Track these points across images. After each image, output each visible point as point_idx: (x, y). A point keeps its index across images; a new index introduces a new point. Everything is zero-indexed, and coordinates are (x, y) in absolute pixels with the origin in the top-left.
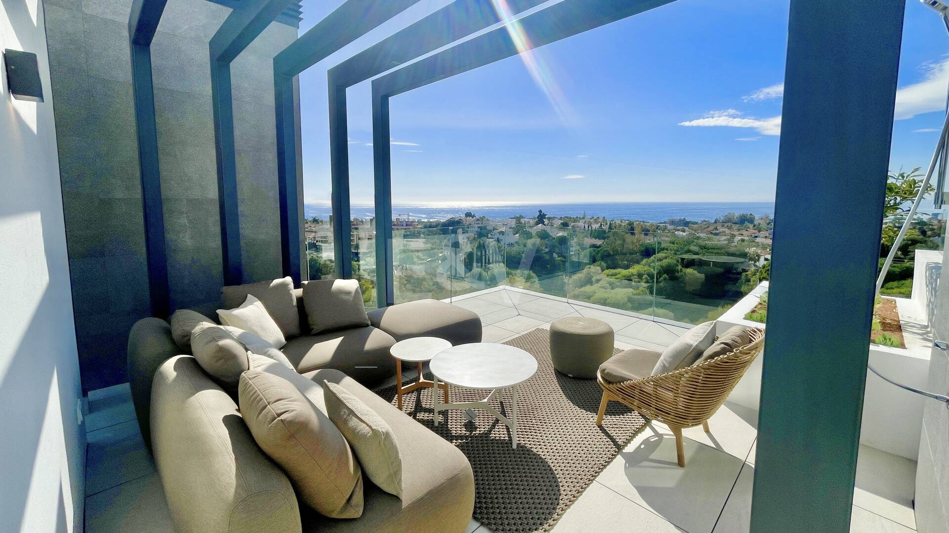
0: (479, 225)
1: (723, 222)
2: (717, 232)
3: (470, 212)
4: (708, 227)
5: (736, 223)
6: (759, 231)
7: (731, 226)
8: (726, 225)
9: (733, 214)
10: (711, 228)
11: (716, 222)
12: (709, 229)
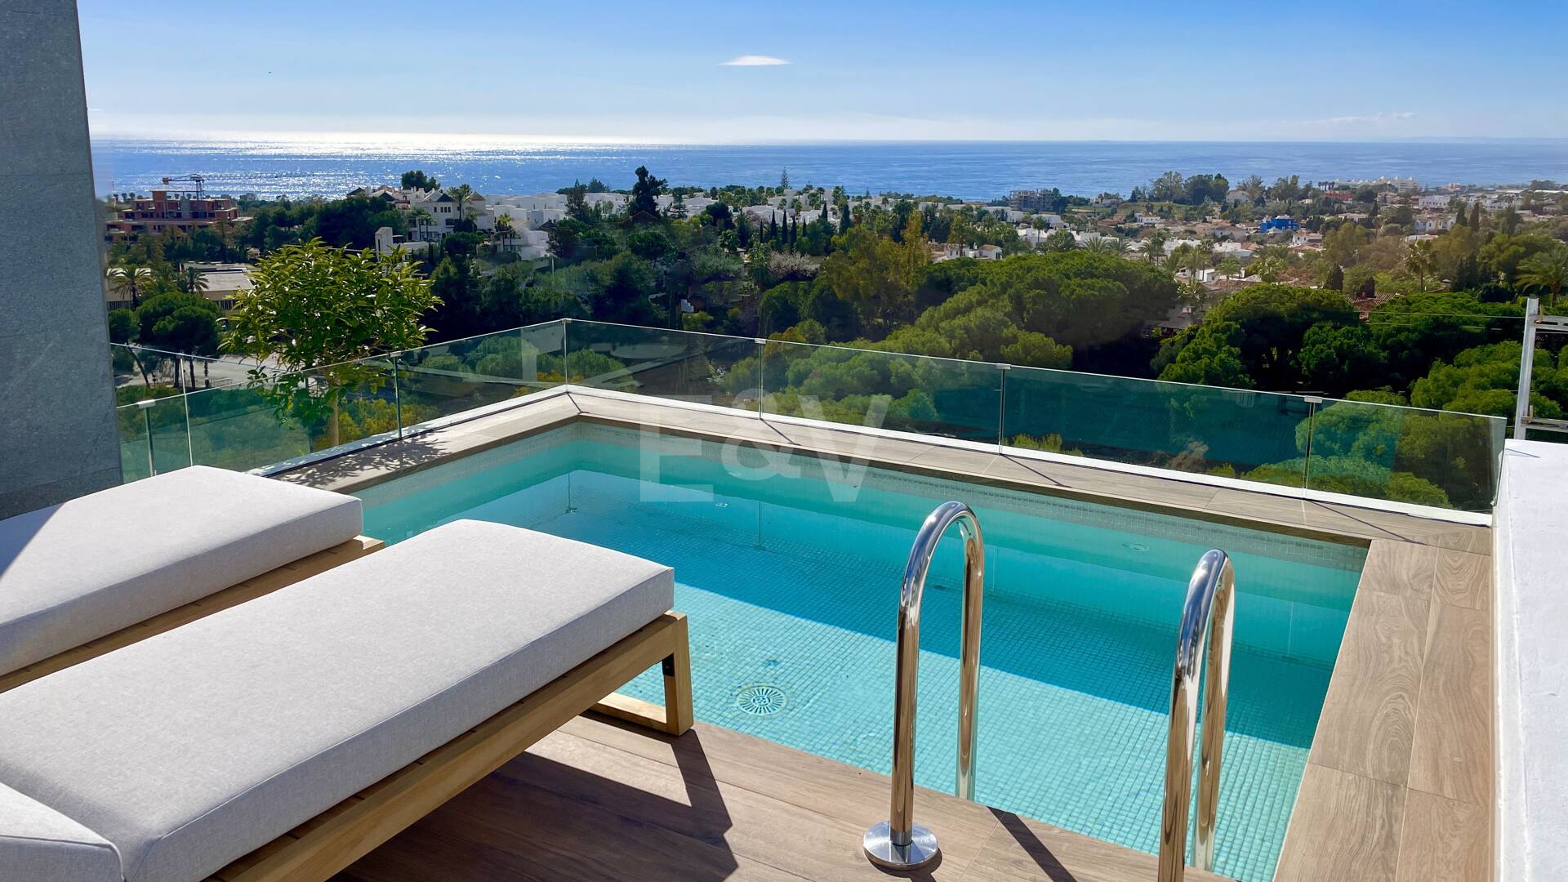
0: (450, 216)
1: (1151, 198)
2: (1135, 225)
3: (420, 173)
4: (1114, 212)
5: (1182, 201)
6: (1234, 223)
7: (1170, 208)
8: (1157, 205)
9: (1178, 174)
10: (1120, 216)
11: (1134, 199)
12: (1116, 219)
